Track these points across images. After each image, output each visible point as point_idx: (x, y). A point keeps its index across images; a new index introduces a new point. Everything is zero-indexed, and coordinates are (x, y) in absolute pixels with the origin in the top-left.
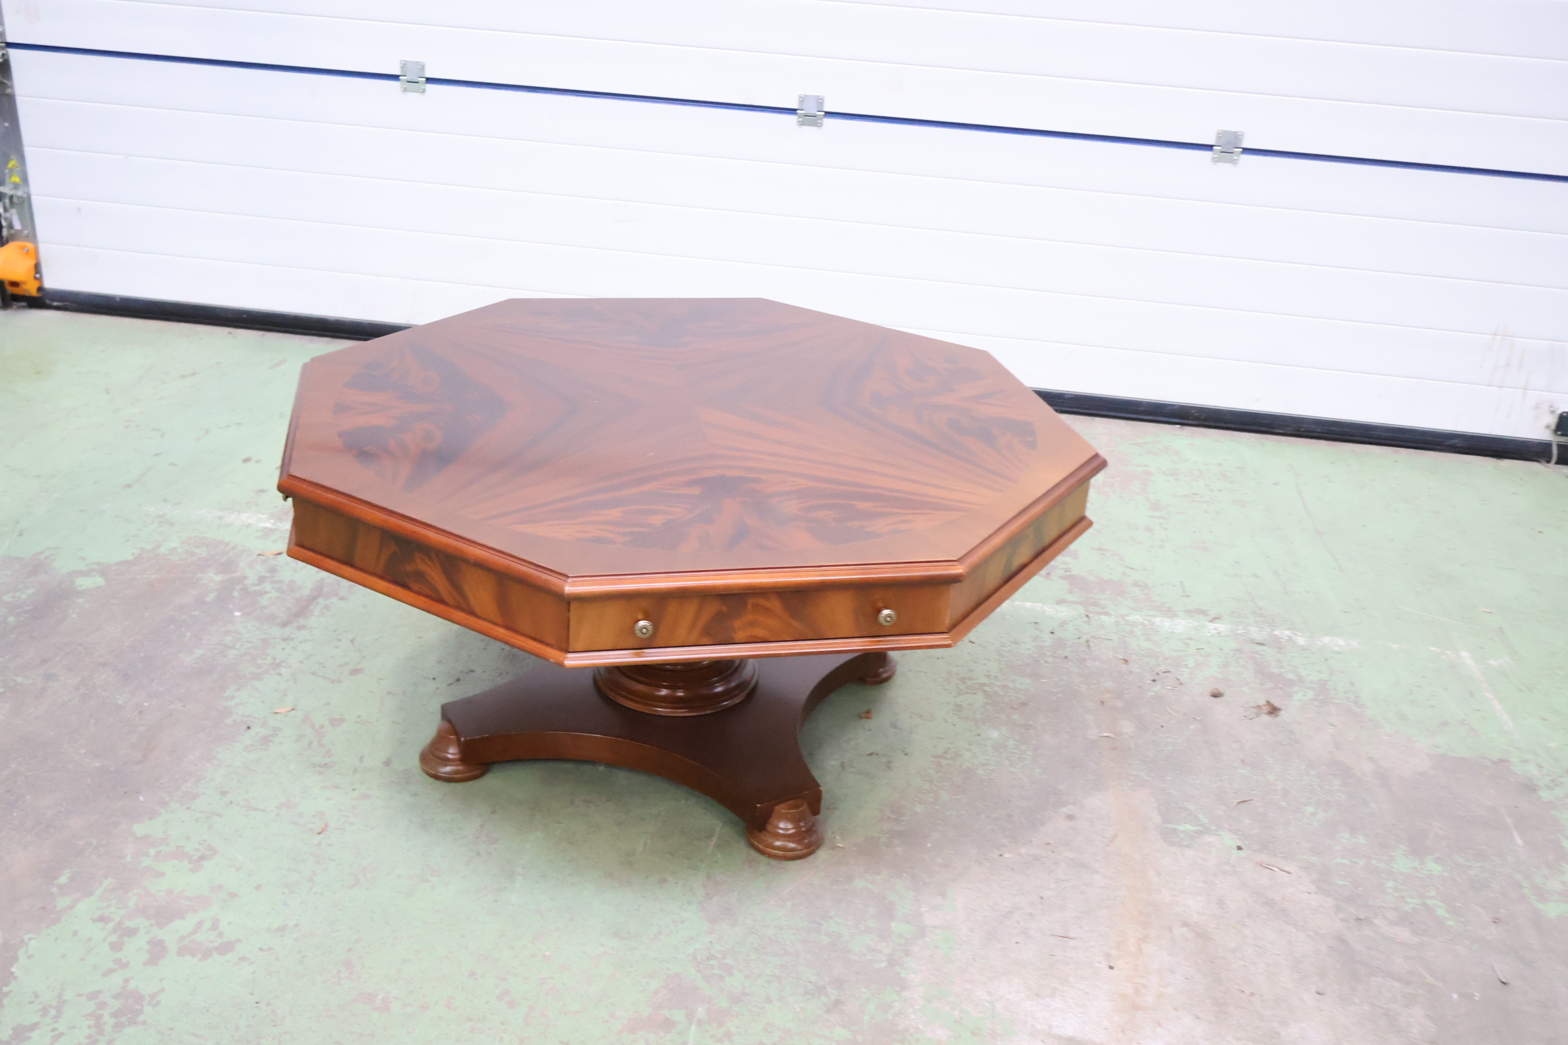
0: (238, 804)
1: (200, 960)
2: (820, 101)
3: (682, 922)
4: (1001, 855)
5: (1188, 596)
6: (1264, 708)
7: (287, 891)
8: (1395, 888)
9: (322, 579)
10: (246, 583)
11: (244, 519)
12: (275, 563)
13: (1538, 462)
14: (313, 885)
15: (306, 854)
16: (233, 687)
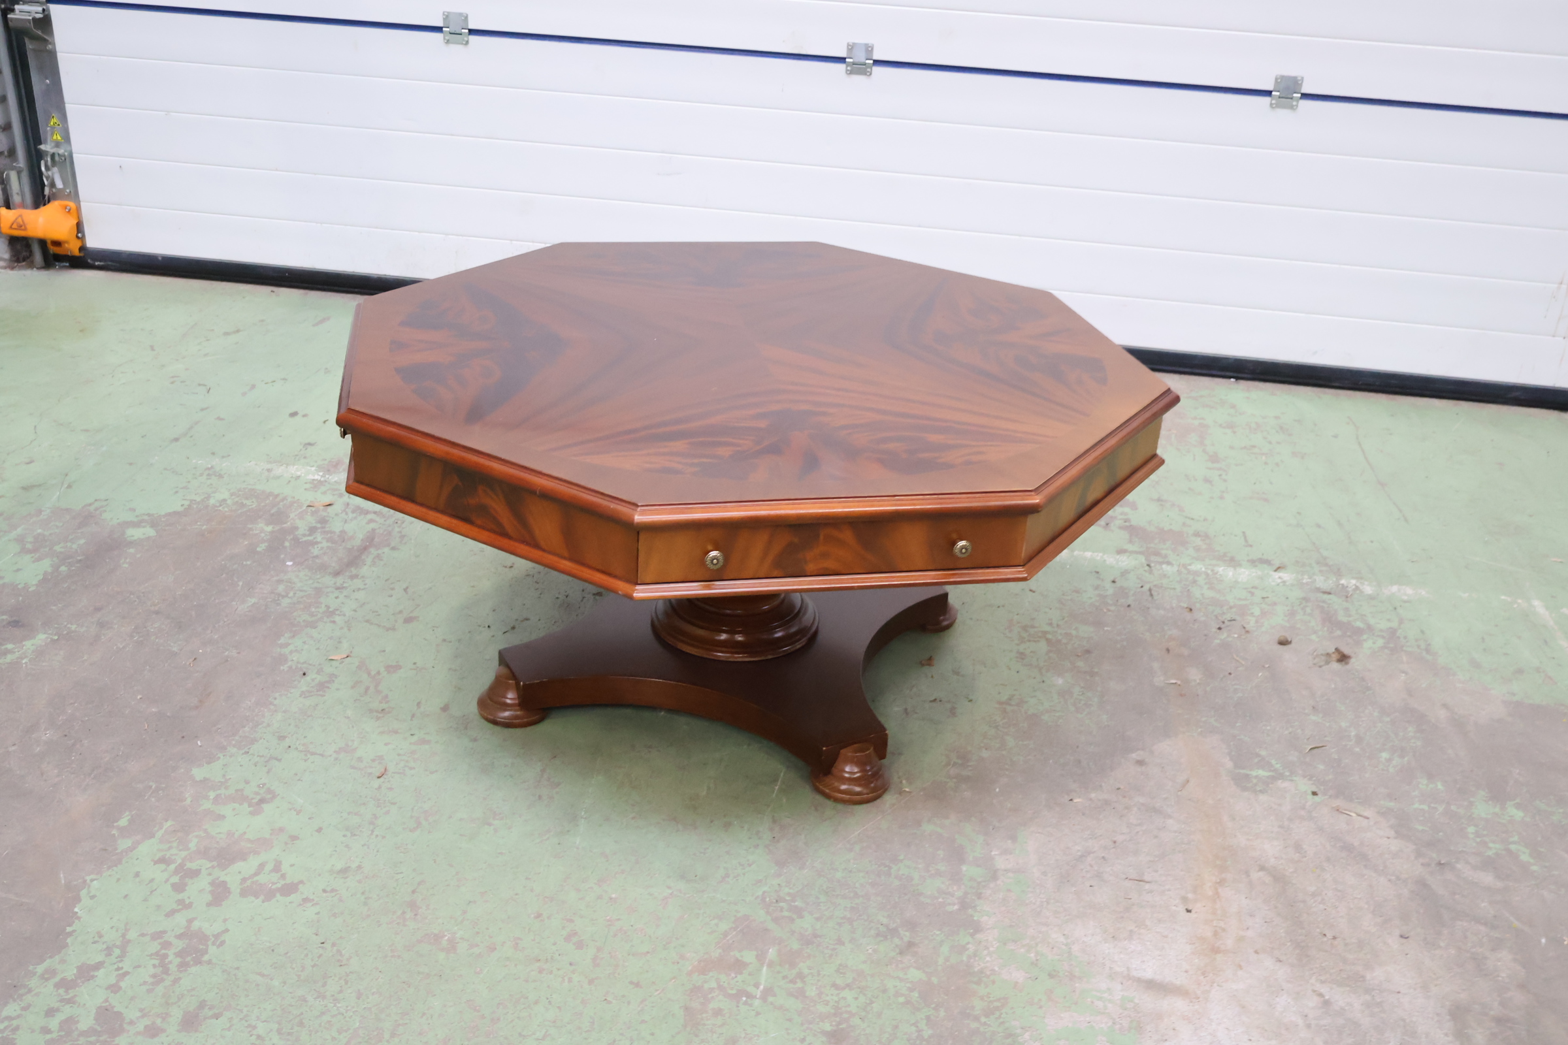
1: (263, 902)
2: (869, 49)
3: (750, 865)
4: (1071, 800)
5: (1251, 546)
6: (1333, 656)
7: (349, 834)
8: (1477, 834)
9: (374, 530)
10: (297, 533)
11: (293, 472)
12: (325, 514)
14: (375, 828)
15: (366, 797)
16: (287, 635)
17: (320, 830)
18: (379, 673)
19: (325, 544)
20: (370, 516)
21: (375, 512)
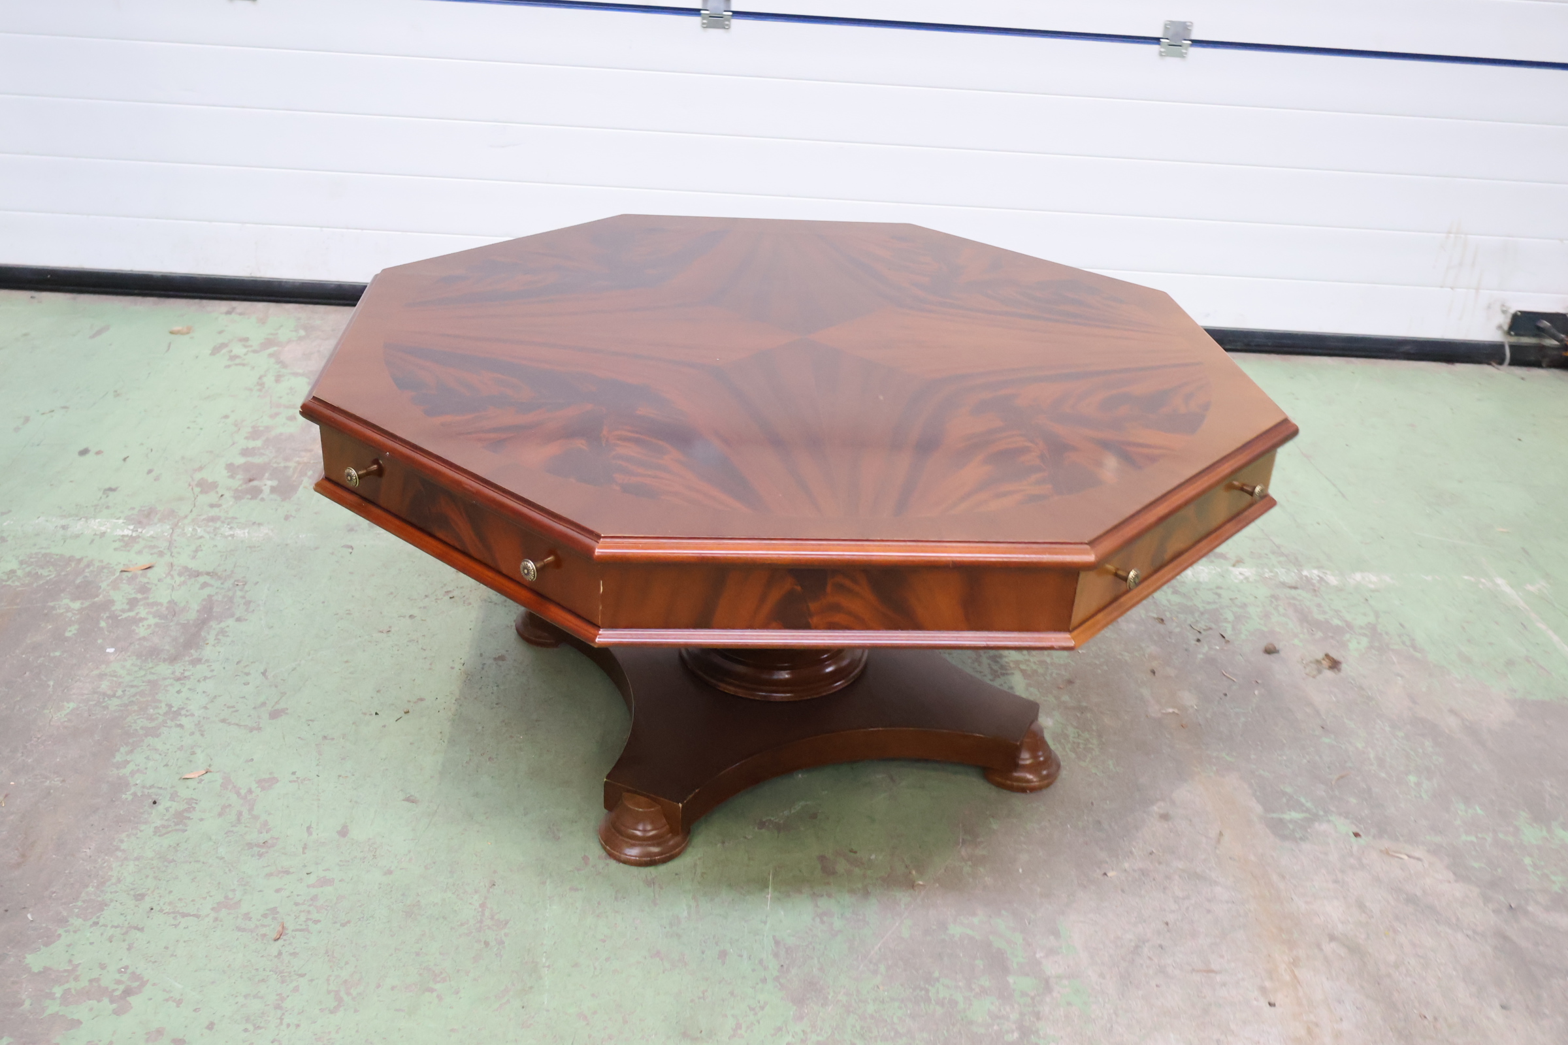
0: (161, 911)
3: (762, 1008)
4: (1105, 874)
6: (1324, 662)
7: (250, 1027)
8: (1535, 866)
9: (210, 596)
10: (113, 608)
11: (95, 527)
12: (146, 580)
13: (1489, 364)
14: (283, 1014)
15: (264, 970)
16: (123, 750)
17: (211, 1026)
18: (250, 791)
19: (152, 621)
20: (202, 579)
21: (208, 574)
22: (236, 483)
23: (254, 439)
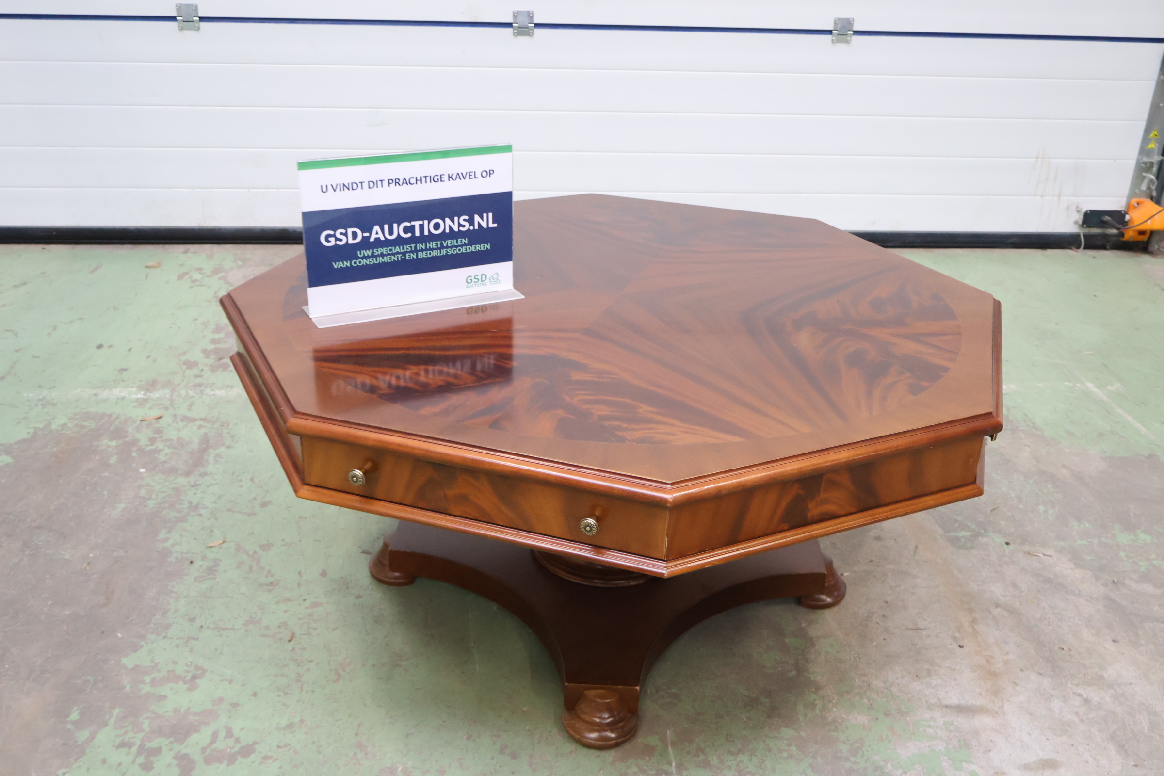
0: (208, 627)
2: (530, 15)
7: (281, 693)
8: (1127, 556)
9: (206, 434)
10: (140, 444)
11: (117, 394)
12: (158, 425)
13: (1070, 249)
14: (302, 685)
15: (285, 659)
16: (164, 531)
17: (255, 694)
18: (255, 552)
19: (168, 451)
20: (198, 423)
21: (201, 419)
22: (211, 361)
23: (218, 333)
